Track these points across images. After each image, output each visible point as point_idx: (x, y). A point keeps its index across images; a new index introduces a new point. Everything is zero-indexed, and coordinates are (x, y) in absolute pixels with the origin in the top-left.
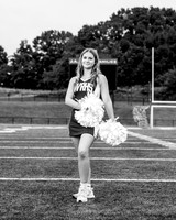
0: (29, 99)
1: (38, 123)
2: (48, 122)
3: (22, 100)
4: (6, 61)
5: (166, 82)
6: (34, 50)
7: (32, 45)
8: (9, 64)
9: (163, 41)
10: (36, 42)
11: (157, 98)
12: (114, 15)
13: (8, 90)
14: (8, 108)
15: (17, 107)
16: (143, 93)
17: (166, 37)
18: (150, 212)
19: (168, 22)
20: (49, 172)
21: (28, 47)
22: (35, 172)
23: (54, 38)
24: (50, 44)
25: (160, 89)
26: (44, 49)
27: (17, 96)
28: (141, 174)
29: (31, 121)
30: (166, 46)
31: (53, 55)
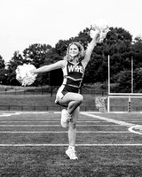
0: (20, 93)
1: (27, 110)
2: (34, 109)
3: (15, 93)
4: (4, 66)
5: (119, 80)
6: (24, 58)
7: (22, 54)
8: (6, 68)
9: (116, 51)
10: (25, 52)
11: (112, 91)
12: (81, 33)
13: (5, 87)
14: (5, 99)
15: (11, 99)
16: (102, 88)
17: (118, 48)
18: (104, 164)
19: (119, 37)
20: (35, 141)
21: (20, 56)
22: (24, 141)
23: (38, 49)
24: (35, 54)
25: (114, 85)
26: (31, 57)
27: (12, 91)
28: (99, 141)
29: (22, 109)
30: (118, 55)
31: (38, 62)
